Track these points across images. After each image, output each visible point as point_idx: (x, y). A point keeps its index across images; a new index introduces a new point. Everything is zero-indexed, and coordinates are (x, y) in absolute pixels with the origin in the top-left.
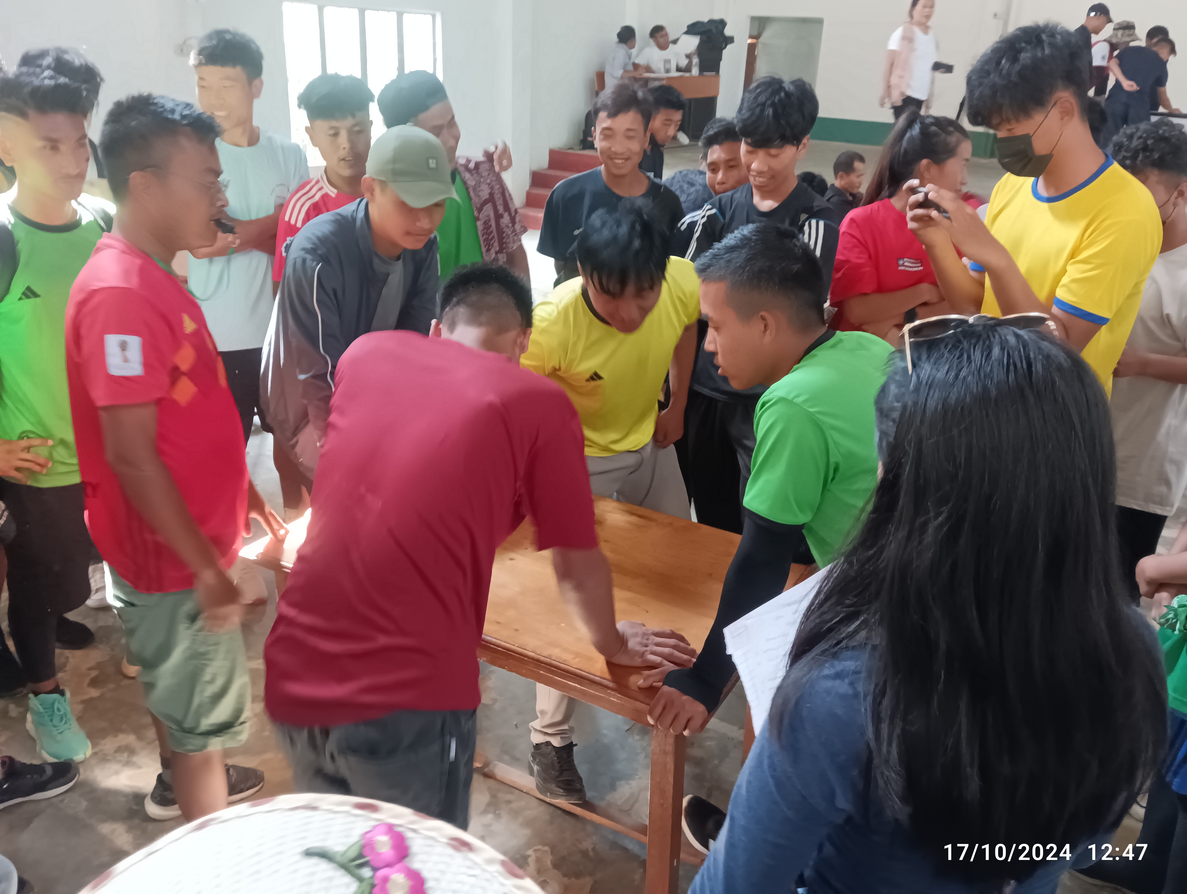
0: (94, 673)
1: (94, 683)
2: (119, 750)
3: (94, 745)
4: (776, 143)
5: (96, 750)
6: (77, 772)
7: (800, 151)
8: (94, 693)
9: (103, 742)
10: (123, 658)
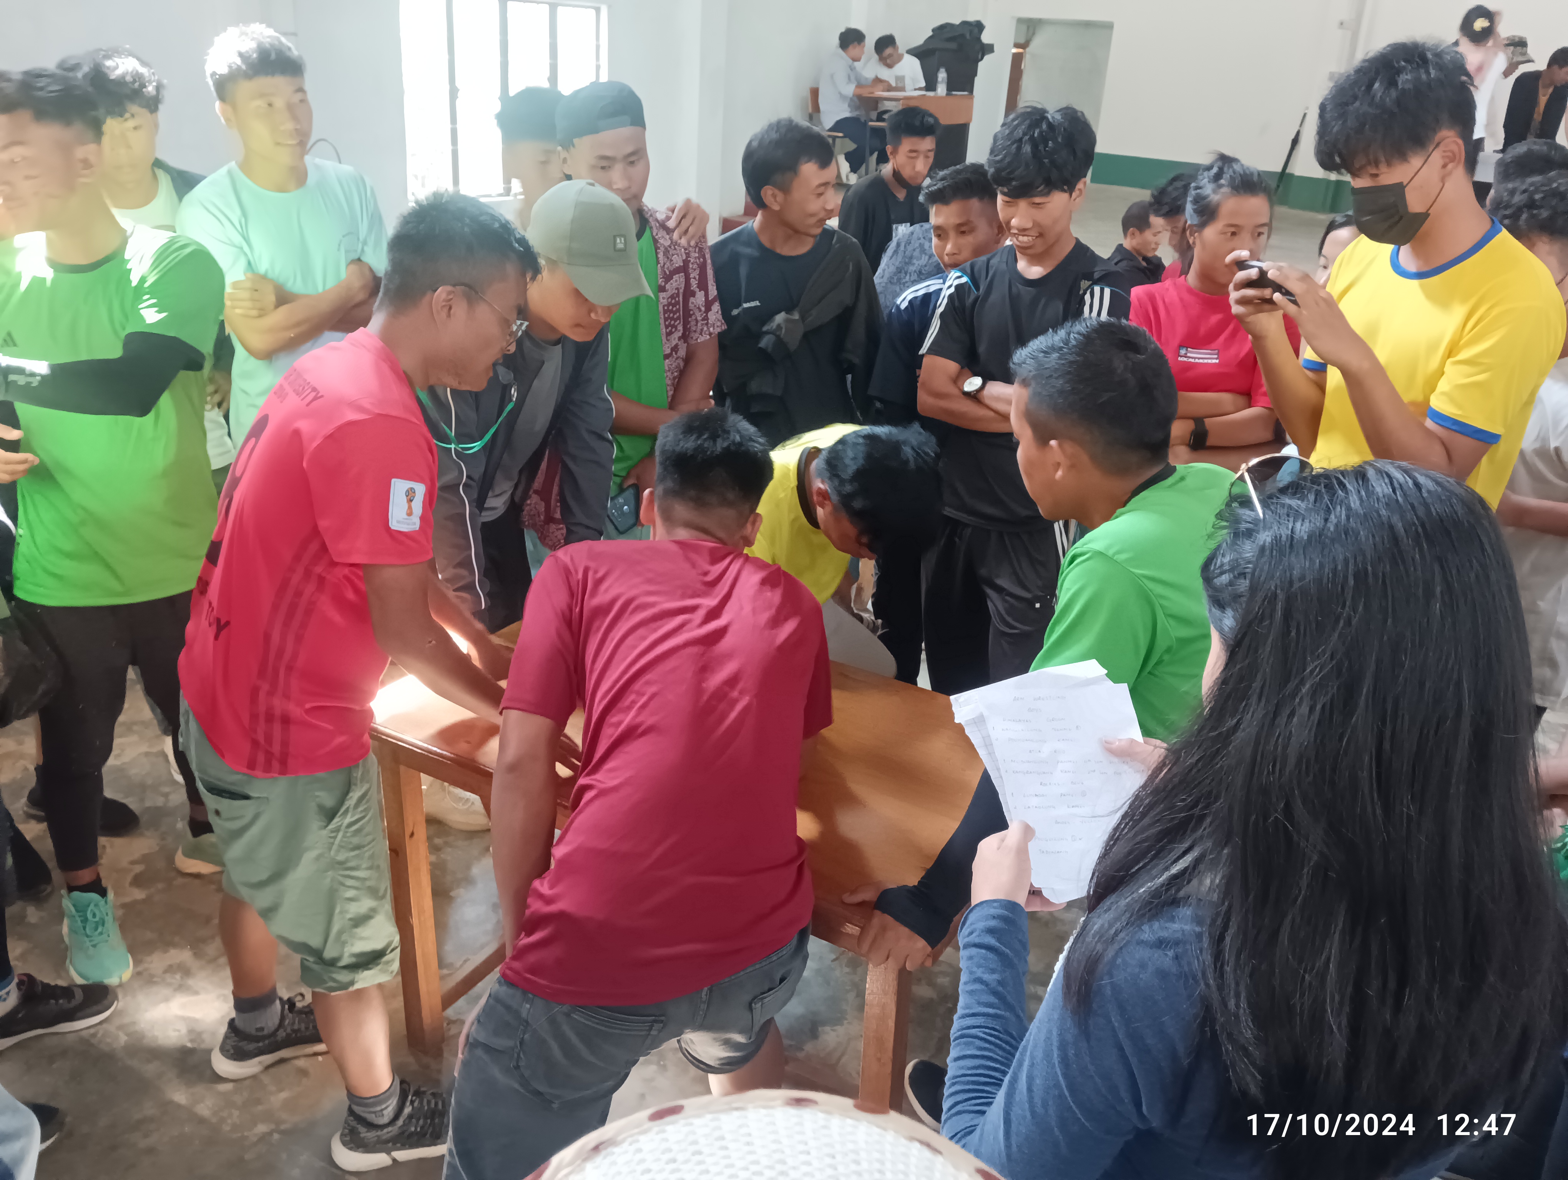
0: (139, 868)
1: (138, 881)
2: (170, 969)
3: (137, 962)
4: (1039, 189)
5: (139, 969)
6: (116, 998)
7: (1075, 200)
8: (139, 894)
9: (149, 959)
10: (176, 850)
